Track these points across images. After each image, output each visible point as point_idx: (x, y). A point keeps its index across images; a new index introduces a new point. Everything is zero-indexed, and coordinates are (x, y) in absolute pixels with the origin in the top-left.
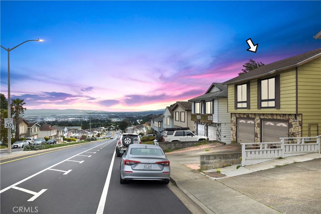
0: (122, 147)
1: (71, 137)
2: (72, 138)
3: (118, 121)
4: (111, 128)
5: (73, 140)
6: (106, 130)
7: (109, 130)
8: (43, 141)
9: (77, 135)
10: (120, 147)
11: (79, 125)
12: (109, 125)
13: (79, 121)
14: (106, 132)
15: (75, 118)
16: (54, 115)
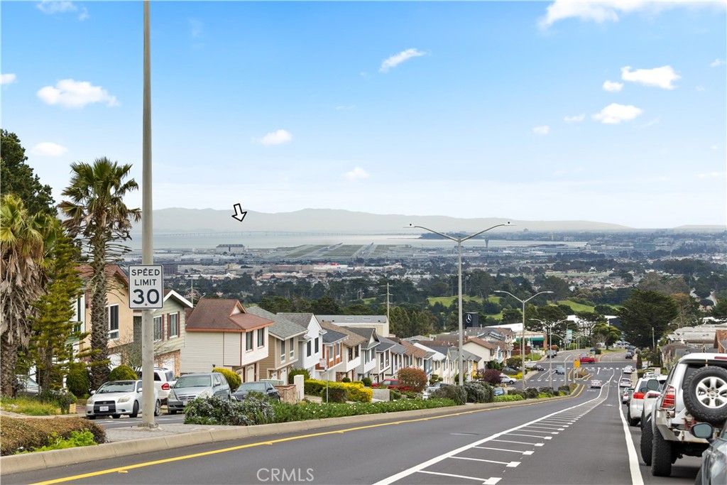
0: (682, 422)
1: (339, 374)
2: (346, 385)
3: (610, 285)
4: (569, 334)
5: (354, 391)
6: (538, 343)
7: (555, 342)
8: (218, 389)
9: (372, 365)
10: (674, 426)
11: (377, 310)
12: (552, 315)
13: (371, 283)
14: (538, 358)
15: (350, 264)
16: (230, 246)
